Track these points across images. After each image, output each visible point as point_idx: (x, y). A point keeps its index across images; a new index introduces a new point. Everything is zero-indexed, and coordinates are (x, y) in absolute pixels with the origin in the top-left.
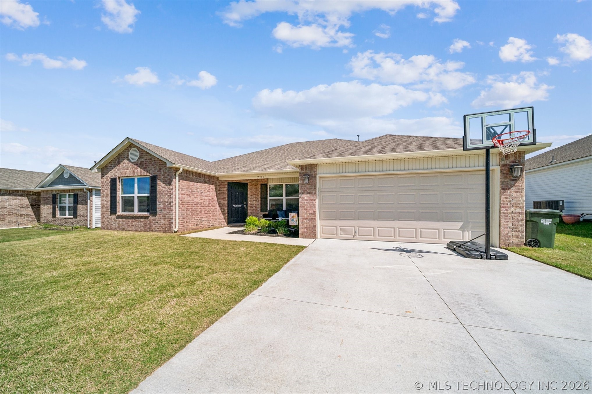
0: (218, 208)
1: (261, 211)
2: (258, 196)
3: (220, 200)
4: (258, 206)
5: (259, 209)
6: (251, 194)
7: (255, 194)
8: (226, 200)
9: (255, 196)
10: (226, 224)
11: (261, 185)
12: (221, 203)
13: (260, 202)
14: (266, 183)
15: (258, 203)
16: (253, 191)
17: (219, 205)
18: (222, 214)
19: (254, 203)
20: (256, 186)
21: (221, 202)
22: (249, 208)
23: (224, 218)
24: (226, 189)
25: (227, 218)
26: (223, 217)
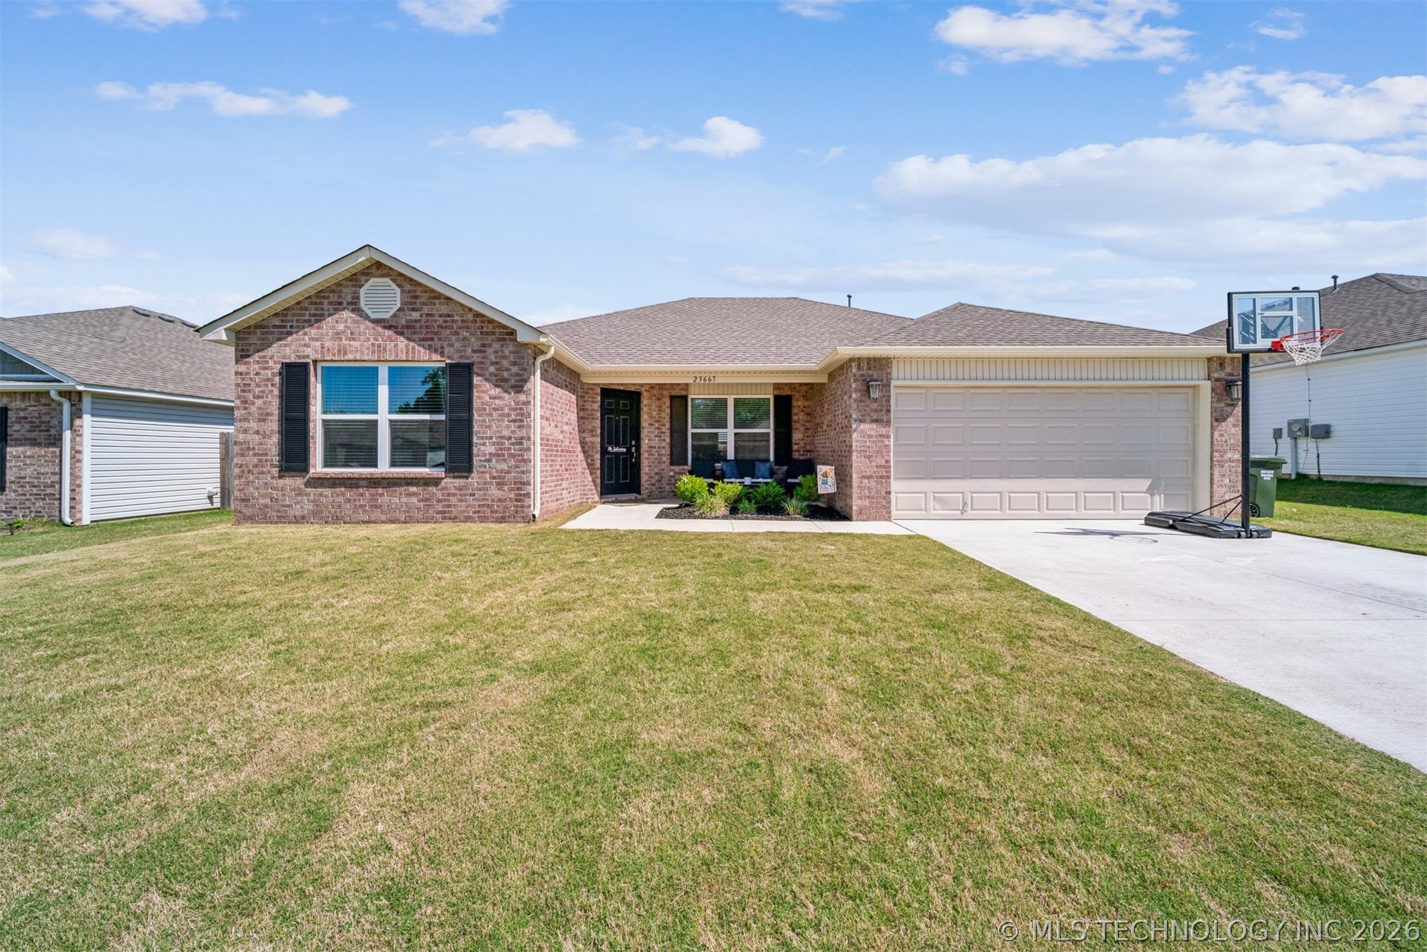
0: (581, 456)
1: (672, 463)
2: (664, 425)
3: (584, 435)
4: (663, 451)
5: (666, 459)
6: (649, 421)
7: (658, 421)
8: (597, 436)
9: (657, 425)
10: (597, 498)
11: (672, 398)
12: (586, 443)
13: (668, 440)
14: (684, 393)
15: (664, 444)
16: (654, 413)
17: (583, 448)
18: (588, 471)
19: (656, 443)
20: (659, 399)
21: (587, 440)
22: (644, 455)
23: (594, 481)
24: (597, 406)
25: (599, 481)
26: (590, 479)
